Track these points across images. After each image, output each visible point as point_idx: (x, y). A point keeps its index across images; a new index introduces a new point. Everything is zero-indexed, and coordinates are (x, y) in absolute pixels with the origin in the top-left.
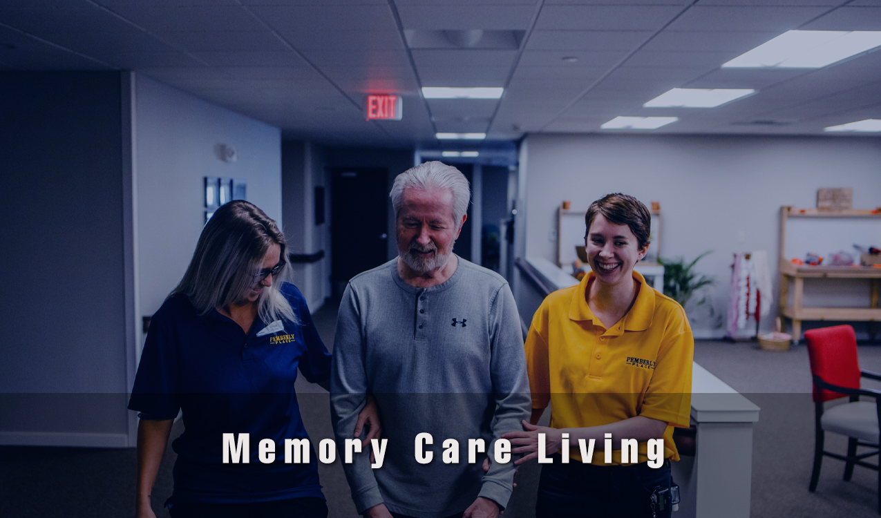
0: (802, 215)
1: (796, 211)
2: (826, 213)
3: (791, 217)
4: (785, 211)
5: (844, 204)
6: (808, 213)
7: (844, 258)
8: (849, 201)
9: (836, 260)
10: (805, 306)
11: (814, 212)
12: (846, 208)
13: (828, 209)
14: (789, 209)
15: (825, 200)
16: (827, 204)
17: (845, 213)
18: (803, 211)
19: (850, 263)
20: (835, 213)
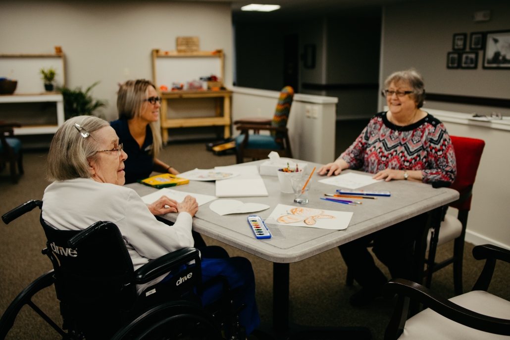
0: (167, 56)
1: (162, 53)
2: (182, 54)
3: (159, 57)
4: (155, 54)
5: (194, 48)
6: (170, 54)
7: (197, 84)
8: (197, 45)
9: (191, 86)
10: (169, 118)
11: (175, 53)
12: (196, 51)
13: (184, 51)
14: (157, 51)
15: (182, 45)
16: (183, 48)
17: (195, 54)
18: (167, 53)
19: (201, 87)
20: (189, 54)
